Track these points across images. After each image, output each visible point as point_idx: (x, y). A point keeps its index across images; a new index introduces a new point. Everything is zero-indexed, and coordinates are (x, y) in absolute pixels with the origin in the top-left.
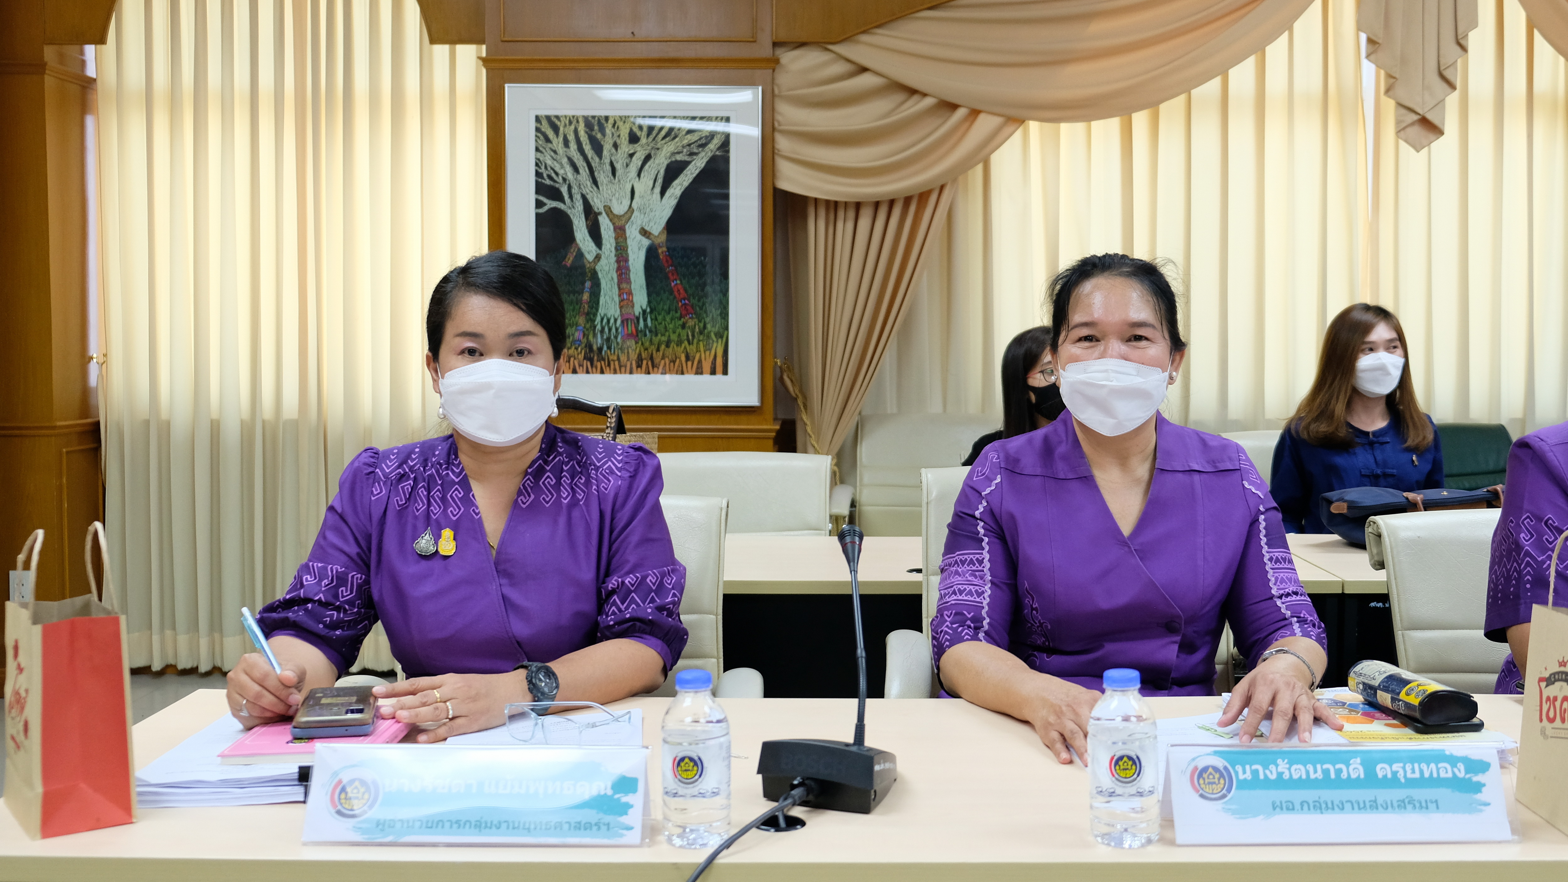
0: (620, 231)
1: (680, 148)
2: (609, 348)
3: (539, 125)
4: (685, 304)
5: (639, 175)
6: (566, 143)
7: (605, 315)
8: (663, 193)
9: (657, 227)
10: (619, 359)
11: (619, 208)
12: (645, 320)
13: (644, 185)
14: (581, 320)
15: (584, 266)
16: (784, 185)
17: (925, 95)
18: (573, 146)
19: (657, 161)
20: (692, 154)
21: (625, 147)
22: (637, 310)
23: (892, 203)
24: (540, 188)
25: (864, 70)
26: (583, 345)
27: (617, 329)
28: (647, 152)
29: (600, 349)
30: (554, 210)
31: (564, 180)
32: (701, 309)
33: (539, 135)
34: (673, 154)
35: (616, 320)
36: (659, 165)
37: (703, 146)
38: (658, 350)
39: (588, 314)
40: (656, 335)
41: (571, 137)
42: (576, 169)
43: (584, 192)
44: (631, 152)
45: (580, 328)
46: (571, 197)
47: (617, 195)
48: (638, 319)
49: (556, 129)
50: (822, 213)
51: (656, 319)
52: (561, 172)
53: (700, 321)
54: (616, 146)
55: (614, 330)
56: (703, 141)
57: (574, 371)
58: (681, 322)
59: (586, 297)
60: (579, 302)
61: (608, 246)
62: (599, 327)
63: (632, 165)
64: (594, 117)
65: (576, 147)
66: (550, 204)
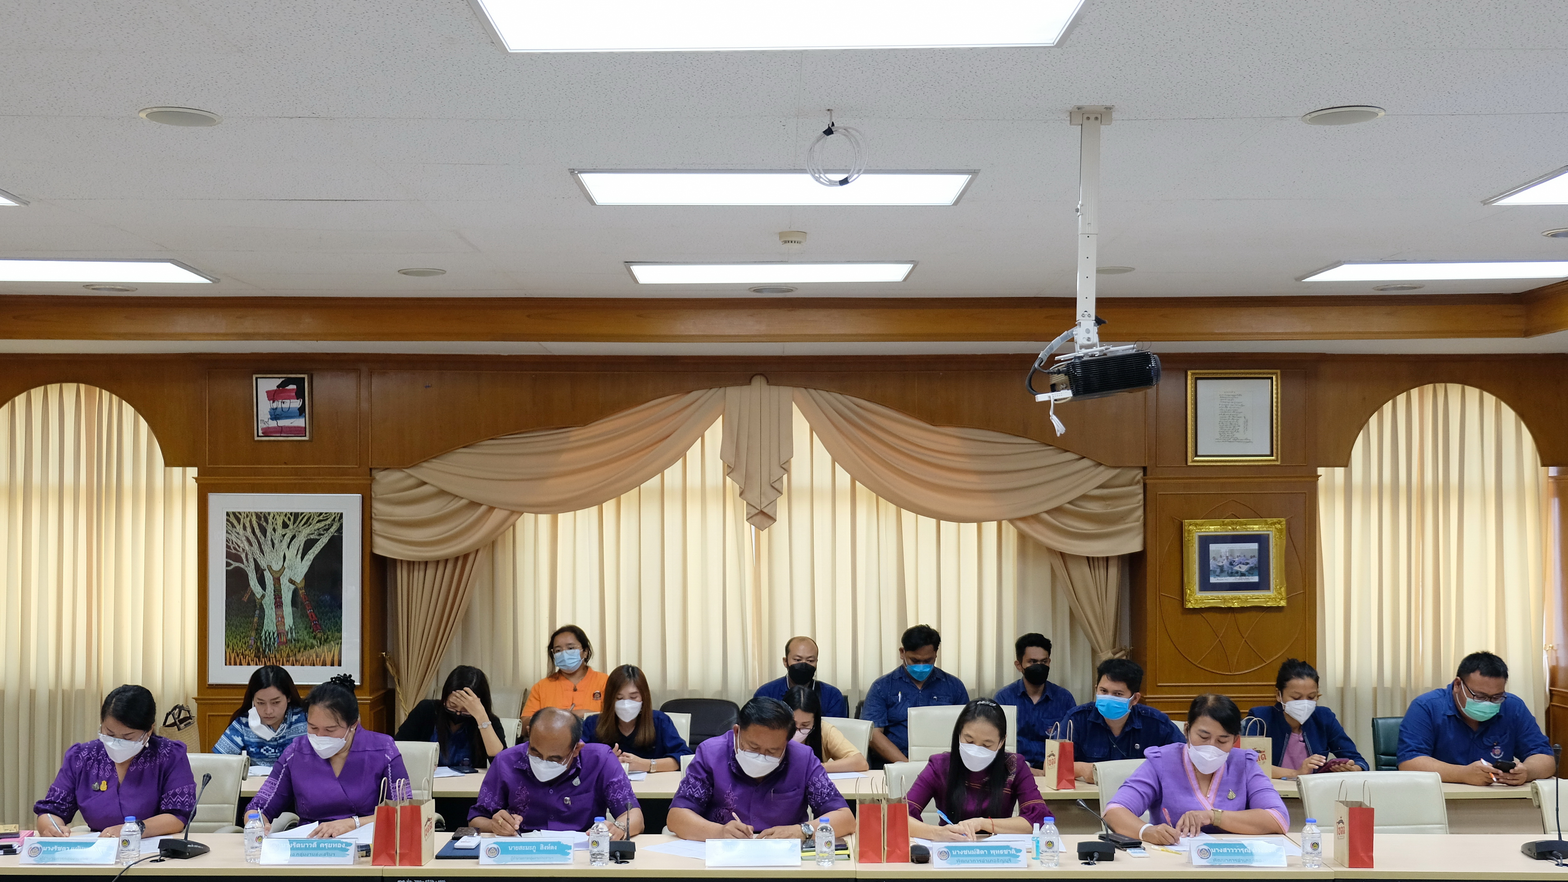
0: (277, 581)
1: (313, 532)
2: (270, 650)
3: (228, 518)
4: (316, 624)
5: (288, 547)
6: (245, 528)
7: (267, 630)
8: (302, 558)
9: (299, 578)
10: (275, 657)
11: (276, 567)
12: (292, 634)
13: (291, 554)
14: (253, 634)
15: (255, 601)
16: (377, 552)
17: (462, 498)
18: (249, 530)
19: (299, 539)
20: (320, 535)
21: (280, 531)
22: (287, 628)
23: (446, 561)
24: (229, 555)
25: (424, 483)
26: (254, 649)
27: (274, 639)
28: (293, 533)
29: (264, 651)
30: (238, 569)
31: (244, 550)
32: (325, 627)
33: (228, 523)
34: (309, 535)
35: (274, 634)
36: (300, 541)
37: (327, 530)
38: (299, 651)
39: (257, 630)
40: (298, 643)
41: (248, 525)
42: (251, 544)
43: (255, 557)
44: (283, 533)
45: (252, 638)
46: (247, 560)
47: (275, 559)
48: (287, 633)
49: (239, 520)
50: (405, 566)
51: (298, 633)
52: (241, 545)
53: (324, 634)
54: (274, 530)
55: (272, 639)
56: (327, 527)
57: (249, 664)
58: (313, 635)
59: (256, 619)
60: (251, 623)
61: (270, 589)
62: (264, 637)
63: (284, 541)
64: (261, 513)
65: (250, 531)
66: (235, 564)
